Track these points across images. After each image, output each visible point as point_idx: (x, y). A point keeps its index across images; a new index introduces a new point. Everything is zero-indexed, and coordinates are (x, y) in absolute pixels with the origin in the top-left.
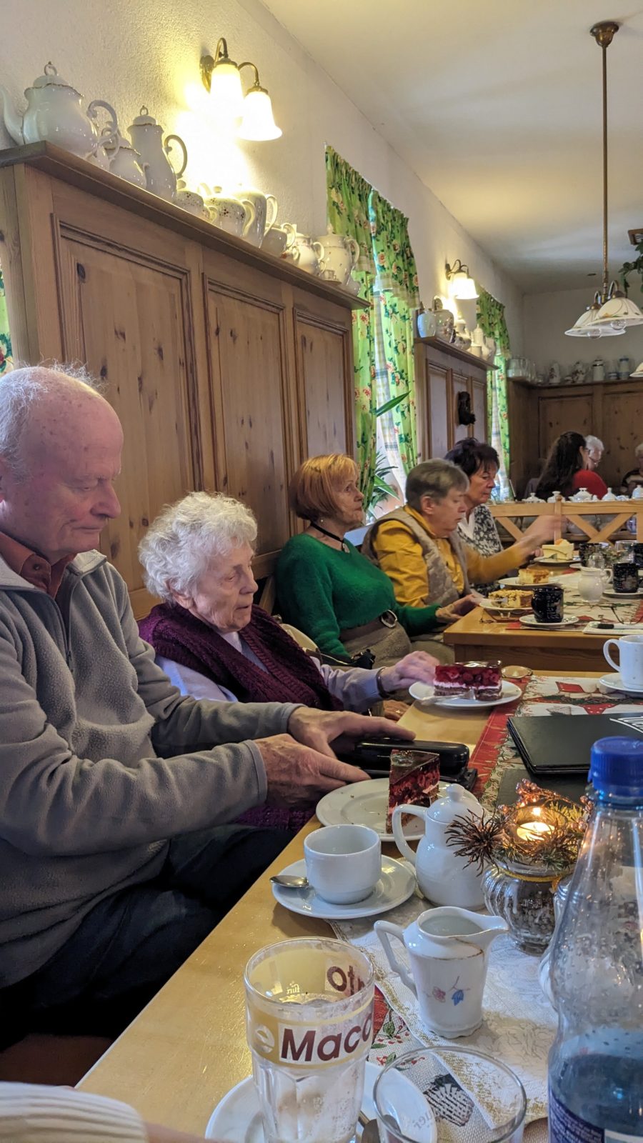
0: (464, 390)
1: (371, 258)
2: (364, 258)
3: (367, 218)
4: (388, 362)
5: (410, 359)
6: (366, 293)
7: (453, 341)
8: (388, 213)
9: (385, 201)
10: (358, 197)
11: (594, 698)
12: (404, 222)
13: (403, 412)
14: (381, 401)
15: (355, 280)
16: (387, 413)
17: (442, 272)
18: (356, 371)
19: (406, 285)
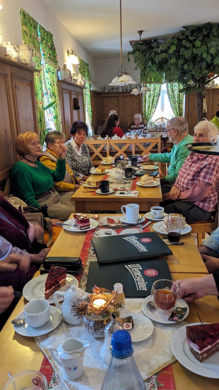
0: (76, 97)
1: (40, 52)
2: (37, 52)
3: (37, 35)
4: (48, 90)
5: (56, 87)
6: (38, 65)
7: (71, 80)
8: (45, 33)
9: (44, 28)
10: (33, 27)
11: (118, 225)
12: (51, 36)
13: (54, 108)
14: (46, 104)
15: (34, 61)
16: (49, 108)
17: (66, 54)
18: (36, 95)
19: (53, 60)
